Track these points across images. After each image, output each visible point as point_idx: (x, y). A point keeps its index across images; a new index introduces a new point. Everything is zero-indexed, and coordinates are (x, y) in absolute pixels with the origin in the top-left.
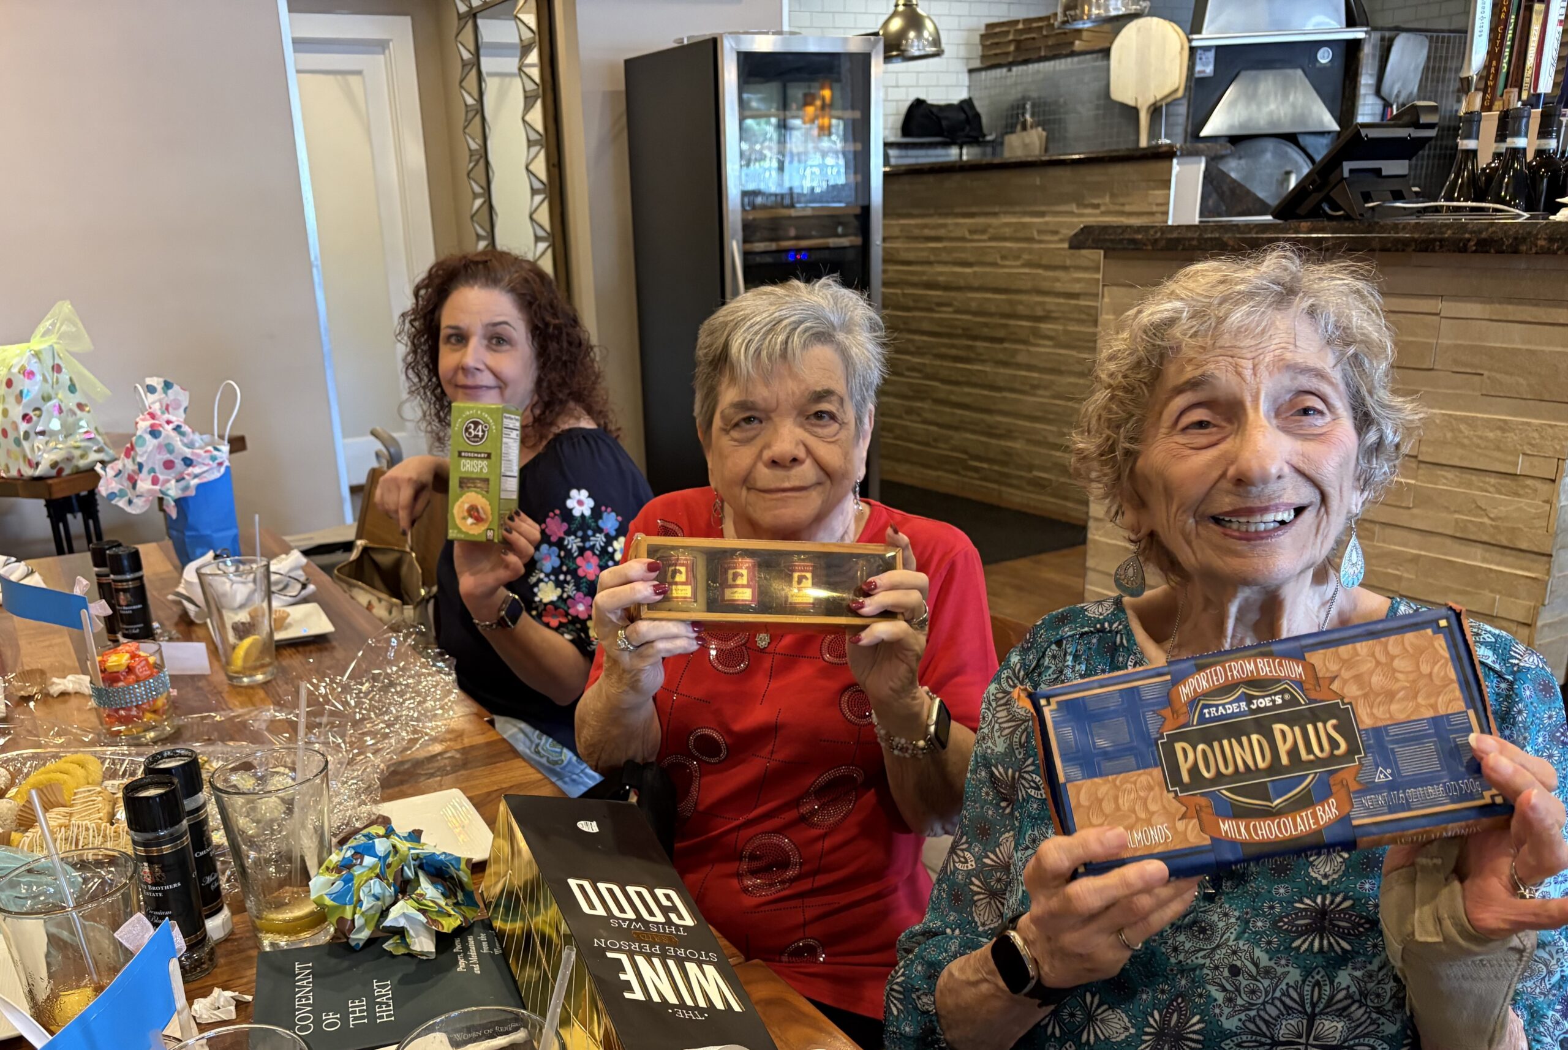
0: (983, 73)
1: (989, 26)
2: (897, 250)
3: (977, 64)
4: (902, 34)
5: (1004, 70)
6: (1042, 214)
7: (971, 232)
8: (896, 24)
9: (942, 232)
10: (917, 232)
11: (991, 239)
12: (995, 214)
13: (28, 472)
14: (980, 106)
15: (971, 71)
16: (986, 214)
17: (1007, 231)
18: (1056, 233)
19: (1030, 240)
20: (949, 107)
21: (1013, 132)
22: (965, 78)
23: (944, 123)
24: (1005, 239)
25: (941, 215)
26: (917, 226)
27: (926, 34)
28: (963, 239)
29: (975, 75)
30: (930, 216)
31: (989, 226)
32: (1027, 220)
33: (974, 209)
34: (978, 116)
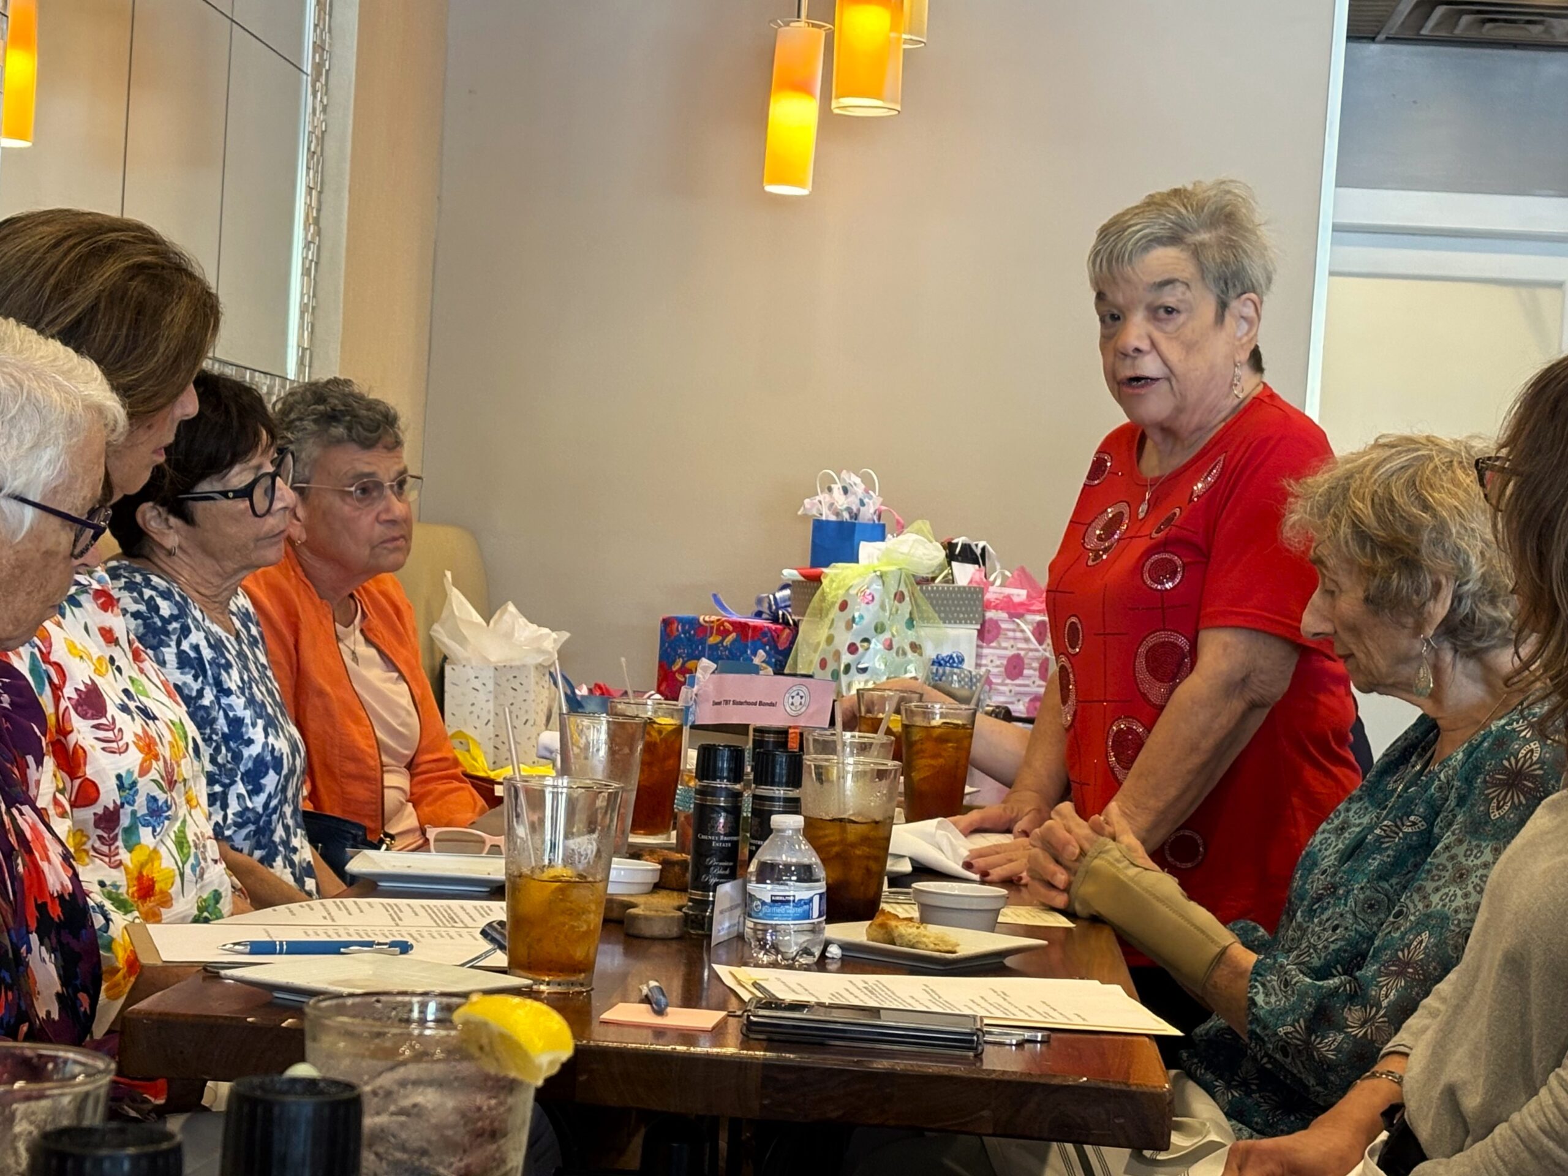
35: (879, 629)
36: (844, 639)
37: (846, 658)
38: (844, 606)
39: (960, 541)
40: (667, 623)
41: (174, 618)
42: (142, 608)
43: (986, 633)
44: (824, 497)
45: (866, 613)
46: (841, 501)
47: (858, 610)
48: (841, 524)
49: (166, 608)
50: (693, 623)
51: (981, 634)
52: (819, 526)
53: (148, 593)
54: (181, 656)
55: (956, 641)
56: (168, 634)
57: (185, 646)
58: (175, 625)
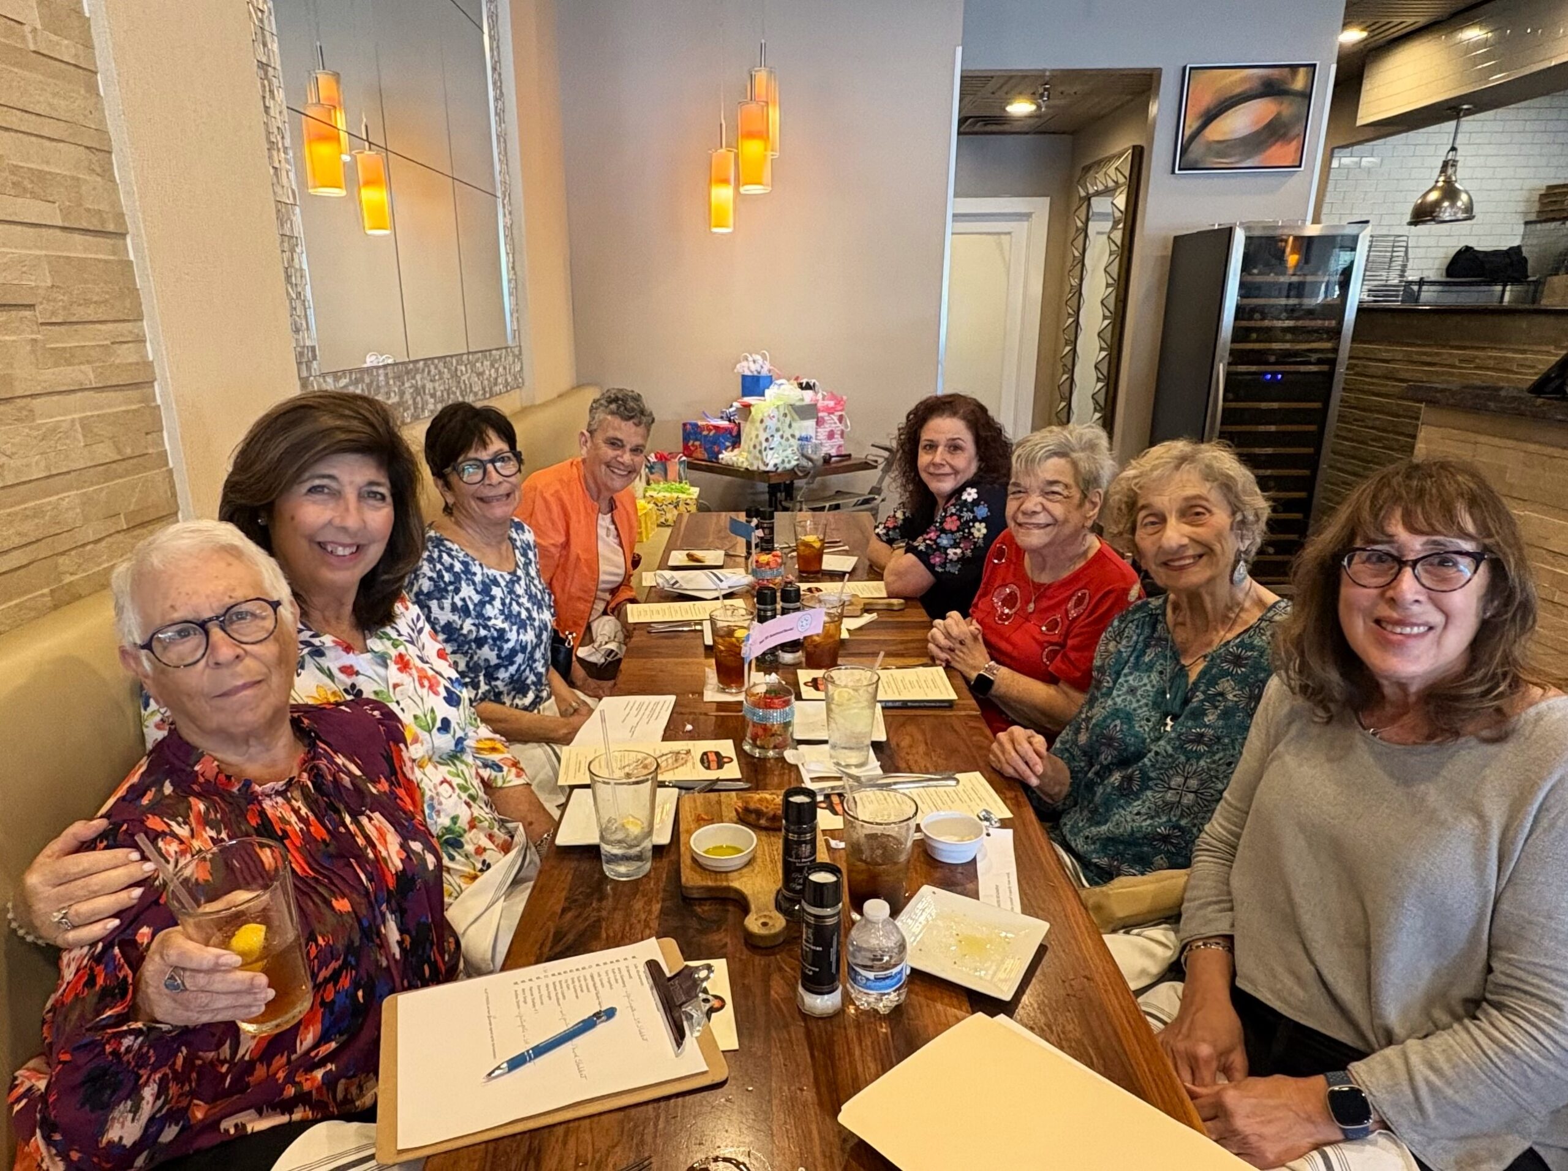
0: (1539, 226)
1: (1550, 188)
2: (1398, 370)
3: (1533, 217)
4: (1437, 203)
5: (1557, 224)
6: (1524, 352)
7: (1461, 361)
9: (1436, 359)
10: (1415, 357)
11: (1476, 368)
12: (1484, 348)
13: (763, 468)
14: (1525, 252)
15: (1527, 223)
16: (1477, 348)
17: (1491, 363)
18: (1533, 367)
19: (1508, 371)
20: (1496, 253)
21: (1557, 274)
22: (1520, 229)
23: (1487, 266)
24: (1488, 369)
25: (1437, 345)
26: (1417, 353)
28: (1453, 366)
29: (1532, 227)
30: (1429, 346)
31: (1476, 357)
32: (1509, 355)
33: (1468, 344)
34: (1525, 260)
35: (778, 430)
36: (763, 437)
37: (765, 444)
38: (762, 421)
39: (804, 381)
40: (684, 425)
41: (451, 583)
42: (435, 575)
43: (819, 422)
44: (745, 363)
45: (772, 424)
46: (753, 367)
47: (768, 422)
48: (753, 377)
49: (447, 577)
50: (696, 425)
51: (817, 423)
52: (744, 377)
53: (439, 567)
54: (454, 605)
55: (806, 428)
56: (447, 591)
57: (457, 599)
58: (451, 588)
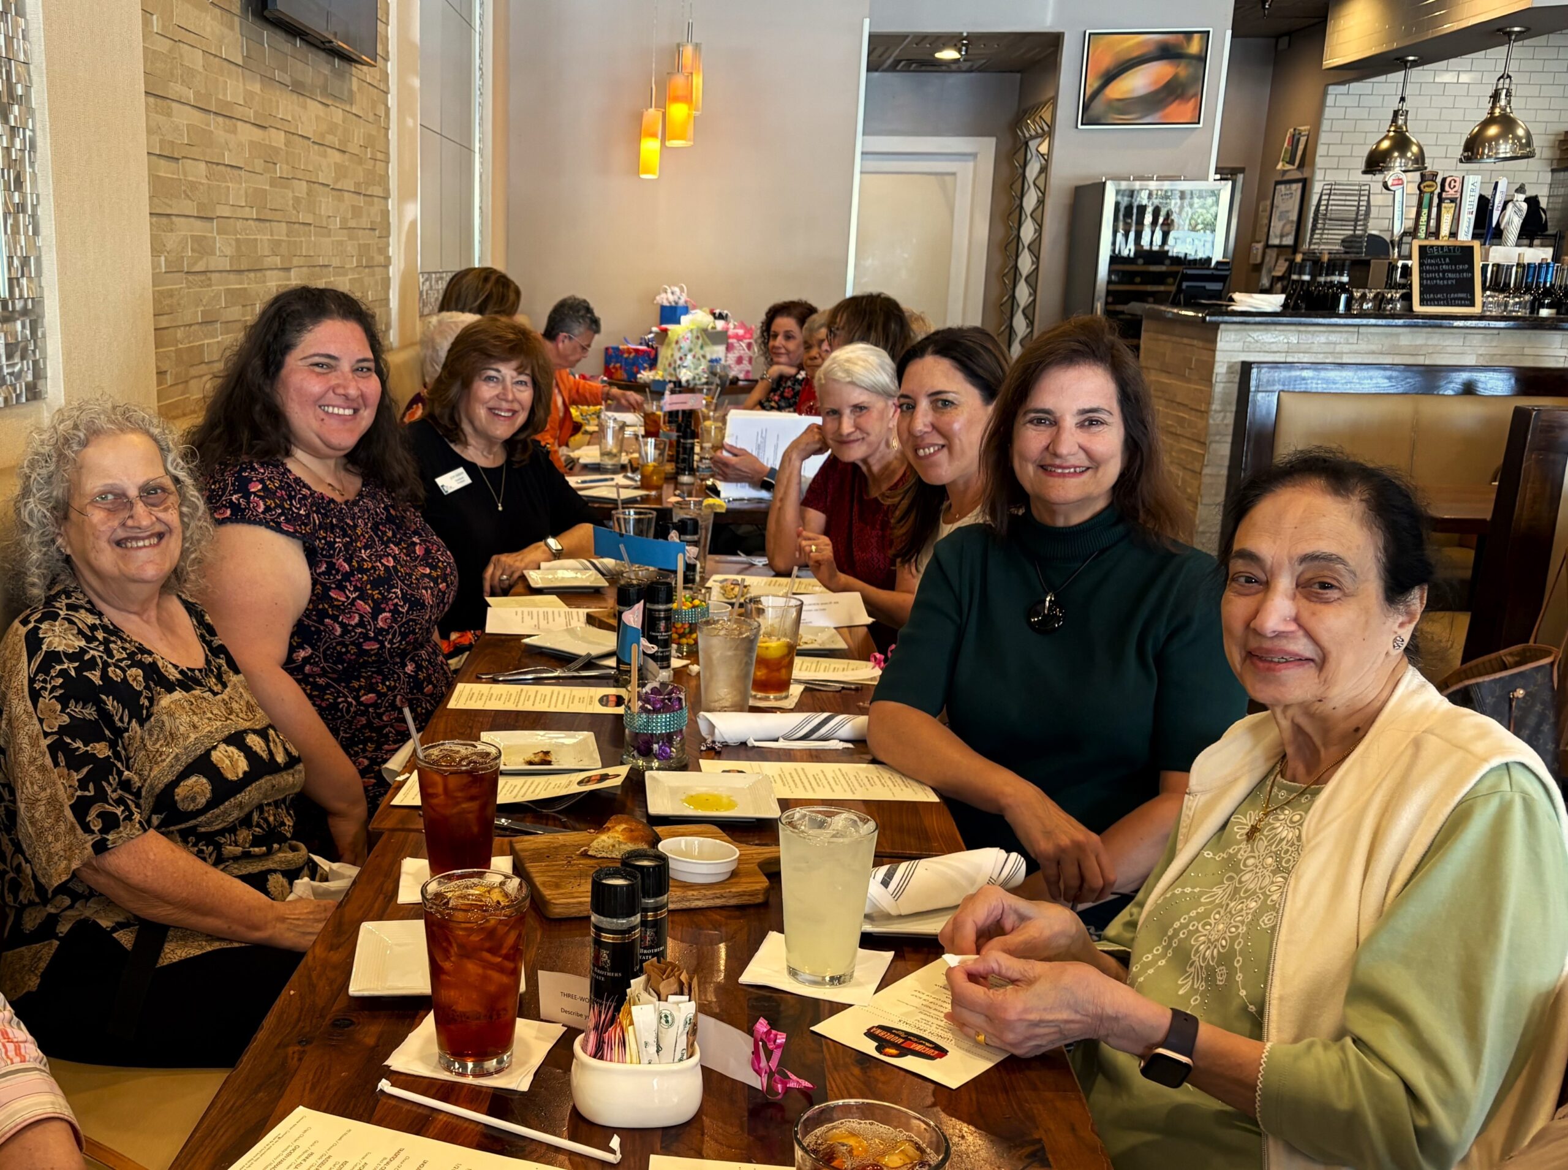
4: (1388, 153)
8: (1386, 144)
27: (1409, 154)
35: (690, 350)
37: (679, 362)
38: (677, 342)
39: (717, 311)
40: (607, 349)
44: (663, 295)
45: (685, 345)
46: (671, 298)
47: (682, 343)
48: (671, 306)
50: (617, 349)
51: (727, 348)
52: (663, 308)
55: (718, 352)
